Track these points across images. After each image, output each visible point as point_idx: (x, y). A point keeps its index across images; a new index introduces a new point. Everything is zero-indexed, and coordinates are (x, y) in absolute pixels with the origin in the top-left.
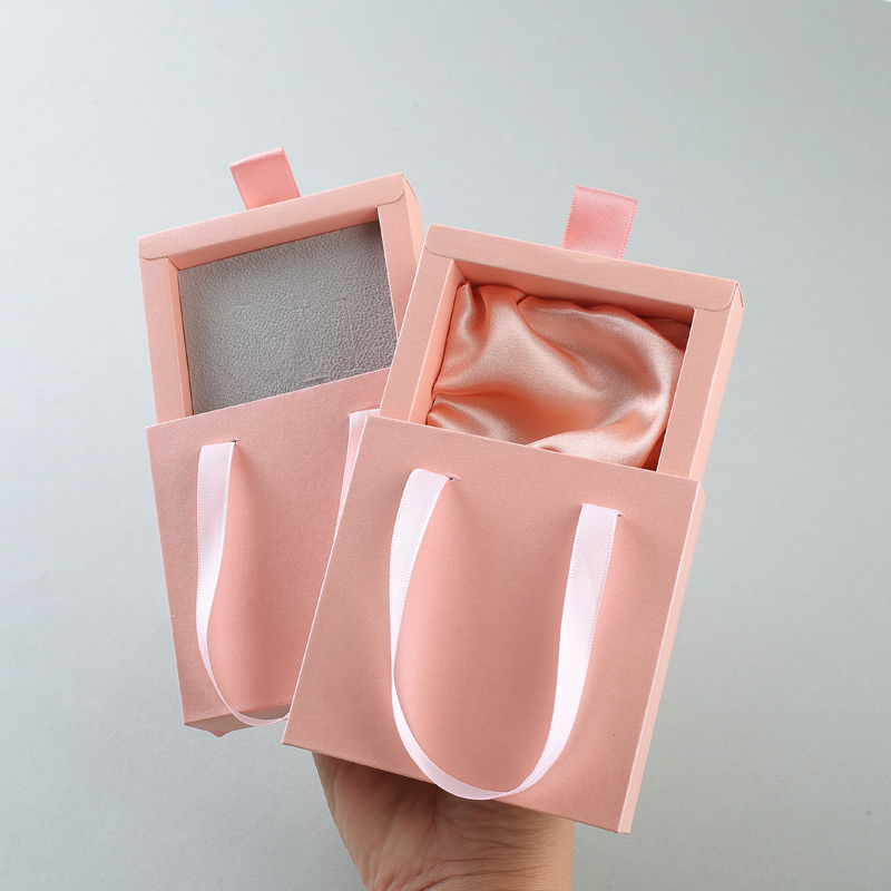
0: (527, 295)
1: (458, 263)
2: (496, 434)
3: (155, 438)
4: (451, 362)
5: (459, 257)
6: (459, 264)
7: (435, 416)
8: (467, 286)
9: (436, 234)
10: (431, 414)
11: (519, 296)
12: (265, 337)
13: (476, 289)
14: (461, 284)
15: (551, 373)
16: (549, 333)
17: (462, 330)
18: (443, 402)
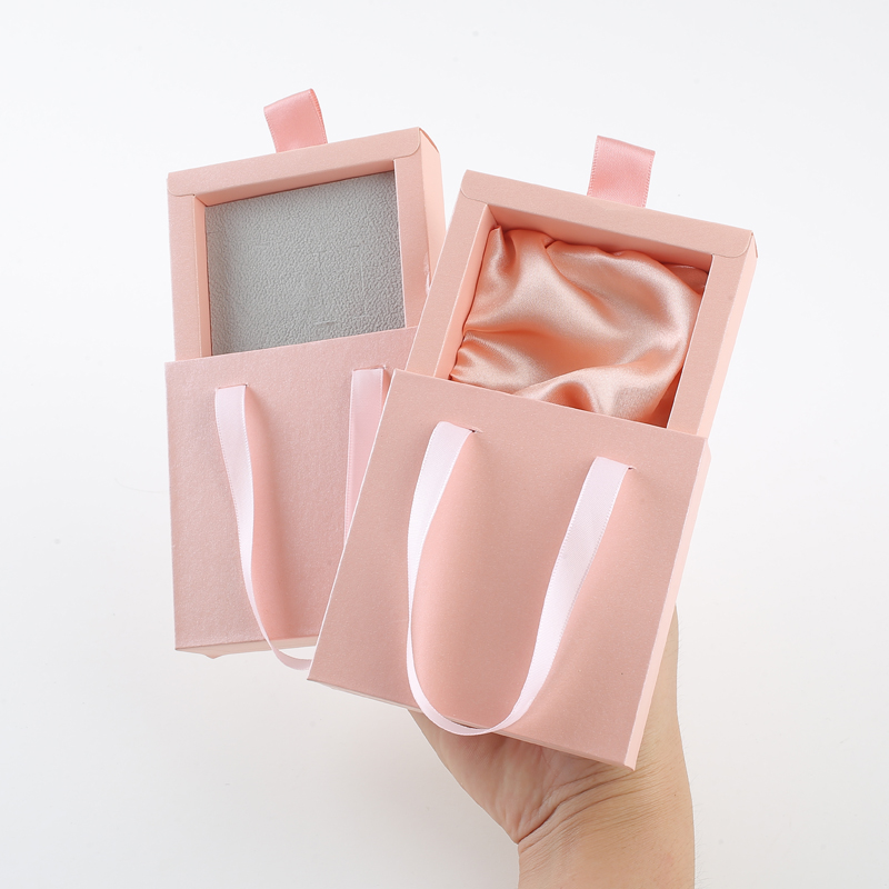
0: (555, 241)
1: (491, 208)
2: (522, 369)
3: (174, 375)
4: (482, 300)
5: (493, 202)
6: (492, 210)
7: (464, 351)
8: (499, 230)
9: (472, 181)
10: (461, 350)
11: (547, 240)
12: (282, 278)
13: (506, 233)
14: (493, 228)
15: (575, 313)
16: (574, 277)
17: (493, 271)
18: (474, 337)
